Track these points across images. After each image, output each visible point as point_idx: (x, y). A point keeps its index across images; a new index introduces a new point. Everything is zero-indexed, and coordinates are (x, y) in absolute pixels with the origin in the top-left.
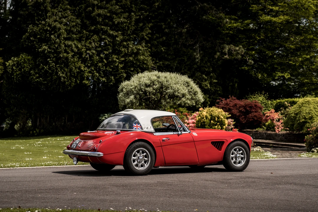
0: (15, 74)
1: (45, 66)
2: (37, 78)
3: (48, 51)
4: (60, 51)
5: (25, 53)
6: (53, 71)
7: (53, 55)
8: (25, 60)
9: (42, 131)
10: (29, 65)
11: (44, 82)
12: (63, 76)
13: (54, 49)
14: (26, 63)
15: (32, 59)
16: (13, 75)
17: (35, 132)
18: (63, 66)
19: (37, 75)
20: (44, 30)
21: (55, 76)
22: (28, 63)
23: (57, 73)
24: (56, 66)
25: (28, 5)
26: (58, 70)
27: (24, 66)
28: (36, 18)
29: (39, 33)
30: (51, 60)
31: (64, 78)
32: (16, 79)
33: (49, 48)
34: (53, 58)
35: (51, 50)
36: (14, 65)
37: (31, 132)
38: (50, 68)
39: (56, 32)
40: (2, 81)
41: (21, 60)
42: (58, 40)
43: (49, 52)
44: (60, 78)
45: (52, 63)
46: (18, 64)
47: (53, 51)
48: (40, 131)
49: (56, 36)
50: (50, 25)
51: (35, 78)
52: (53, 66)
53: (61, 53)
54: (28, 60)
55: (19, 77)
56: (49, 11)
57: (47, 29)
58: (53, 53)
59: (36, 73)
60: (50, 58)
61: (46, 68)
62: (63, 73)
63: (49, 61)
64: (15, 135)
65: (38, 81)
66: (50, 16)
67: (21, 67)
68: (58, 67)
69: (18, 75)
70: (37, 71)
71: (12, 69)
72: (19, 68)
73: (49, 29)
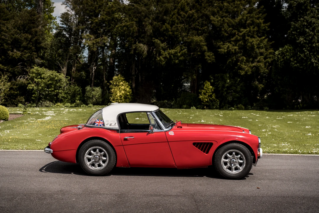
0: (279, 61)
1: (301, 54)
2: (296, 64)
3: (303, 42)
4: (314, 42)
5: (288, 45)
6: (308, 58)
7: (308, 45)
8: (287, 50)
9: (305, 105)
10: (290, 54)
11: (300, 67)
12: (315, 61)
13: (308, 40)
14: (288, 52)
15: (293, 49)
16: (278, 62)
17: (299, 106)
18: (315, 53)
19: (295, 61)
20: (302, 25)
21: (309, 62)
22: (290, 52)
23: (311, 59)
24: (309, 54)
25: (293, 6)
26: (312, 57)
27: (286, 55)
28: (299, 16)
29: (300, 28)
30: (306, 49)
31: (316, 63)
32: (280, 65)
33: (305, 39)
34: (308, 48)
35: (306, 41)
36: (279, 54)
37: (296, 106)
38: (305, 56)
39: (311, 26)
40: (271, 67)
41: (284, 50)
42: (311, 33)
43: (305, 43)
44: (312, 63)
45: (307, 51)
46: (282, 54)
47: (308, 42)
48: (303, 106)
49: (311, 29)
50: (307, 21)
51: (294, 64)
52: (307, 54)
53: (314, 43)
54: (290, 50)
55: (283, 64)
56: (309, 10)
57: (304, 24)
58: (308, 44)
59: (295, 60)
60: (305, 47)
61: (302, 56)
62: (316, 60)
63: (304, 50)
64: (284, 108)
65: (296, 66)
66: (309, 14)
67: (285, 55)
68: (311, 54)
69: (282, 61)
70: (295, 58)
71: (278, 57)
72: (283, 57)
73: (306, 25)
